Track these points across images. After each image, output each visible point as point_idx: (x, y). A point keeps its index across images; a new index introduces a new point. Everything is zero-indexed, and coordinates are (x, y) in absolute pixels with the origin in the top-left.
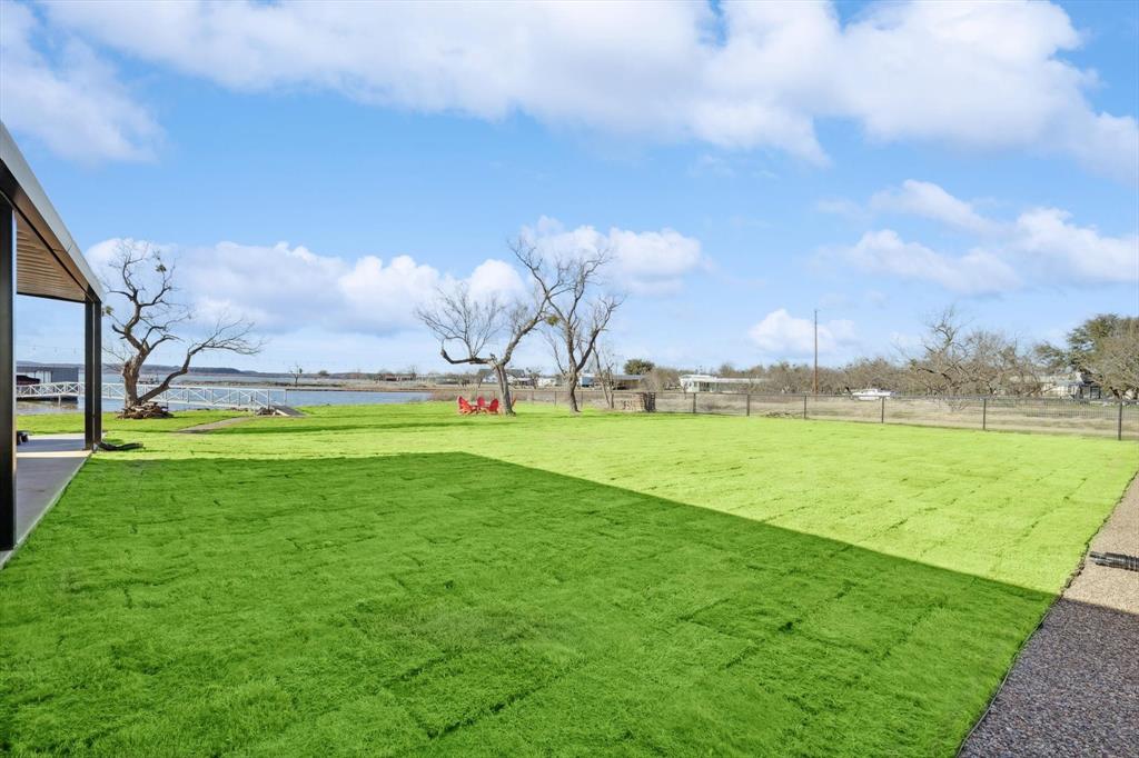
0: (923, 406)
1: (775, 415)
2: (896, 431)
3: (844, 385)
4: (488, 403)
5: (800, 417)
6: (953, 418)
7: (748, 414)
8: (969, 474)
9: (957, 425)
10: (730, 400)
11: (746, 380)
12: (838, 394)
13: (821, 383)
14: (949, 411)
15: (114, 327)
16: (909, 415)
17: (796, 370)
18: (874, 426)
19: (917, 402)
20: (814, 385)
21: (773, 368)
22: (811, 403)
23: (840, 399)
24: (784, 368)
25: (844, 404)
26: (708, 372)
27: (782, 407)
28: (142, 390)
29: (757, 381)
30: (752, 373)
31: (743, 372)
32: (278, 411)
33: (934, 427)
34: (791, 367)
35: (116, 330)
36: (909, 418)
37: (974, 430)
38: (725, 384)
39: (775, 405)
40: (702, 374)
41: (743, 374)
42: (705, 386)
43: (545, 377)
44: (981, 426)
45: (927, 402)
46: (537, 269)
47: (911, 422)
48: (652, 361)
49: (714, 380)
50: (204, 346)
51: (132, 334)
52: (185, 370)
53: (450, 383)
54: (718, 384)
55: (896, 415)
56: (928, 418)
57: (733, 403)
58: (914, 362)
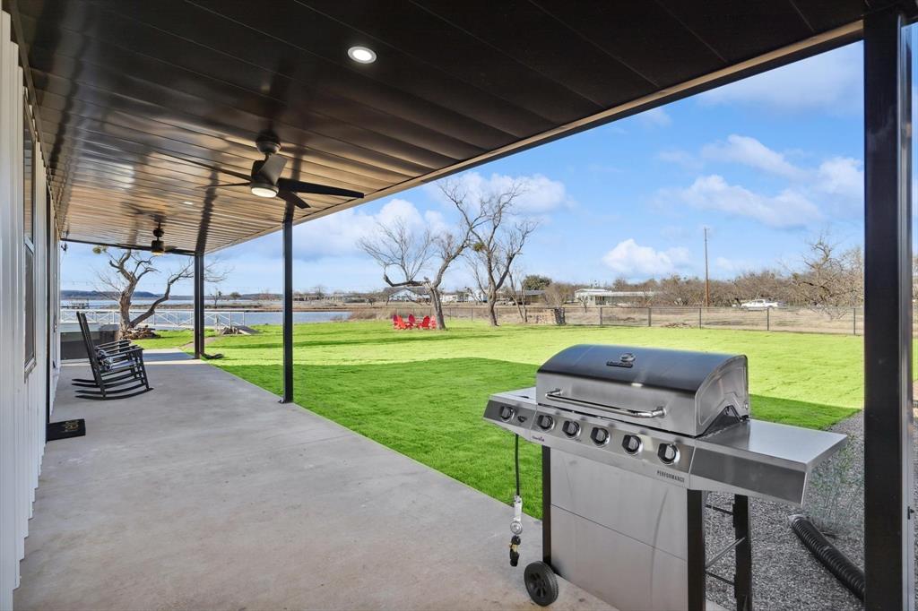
0: (806, 315)
1: (673, 325)
2: (779, 337)
3: (733, 297)
4: (420, 320)
5: (696, 327)
6: (831, 325)
7: (650, 325)
8: (826, 364)
9: (834, 331)
10: (630, 312)
11: (640, 293)
12: (728, 305)
13: (713, 294)
14: (829, 319)
15: (111, 263)
16: (793, 324)
17: (687, 283)
18: (761, 333)
19: (802, 311)
20: (705, 297)
21: (665, 282)
22: (706, 315)
23: (730, 309)
24: (675, 281)
25: (734, 314)
26: (602, 286)
27: (679, 318)
28: (133, 314)
29: (650, 294)
30: (645, 287)
31: (636, 286)
32: (241, 331)
33: (812, 333)
34: (682, 280)
35: (113, 265)
36: (793, 325)
37: (846, 335)
38: (620, 298)
39: (671, 316)
40: (596, 288)
41: (636, 288)
42: (601, 300)
43: (447, 294)
44: (852, 332)
45: (810, 312)
46: (461, 202)
47: (794, 329)
48: (549, 277)
49: (610, 293)
50: (180, 276)
51: (125, 268)
52: (166, 297)
53: (355, 301)
54: (613, 297)
55: (781, 324)
56: (811, 325)
57: (632, 316)
58: (796, 276)
